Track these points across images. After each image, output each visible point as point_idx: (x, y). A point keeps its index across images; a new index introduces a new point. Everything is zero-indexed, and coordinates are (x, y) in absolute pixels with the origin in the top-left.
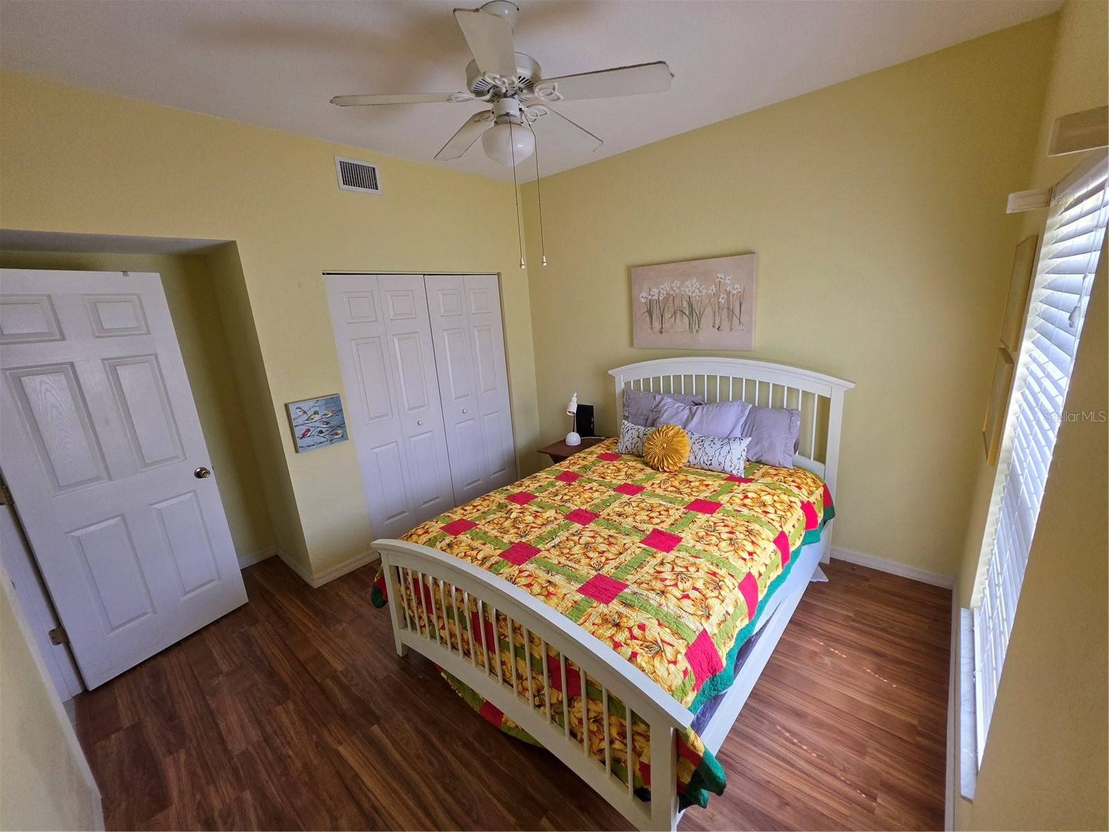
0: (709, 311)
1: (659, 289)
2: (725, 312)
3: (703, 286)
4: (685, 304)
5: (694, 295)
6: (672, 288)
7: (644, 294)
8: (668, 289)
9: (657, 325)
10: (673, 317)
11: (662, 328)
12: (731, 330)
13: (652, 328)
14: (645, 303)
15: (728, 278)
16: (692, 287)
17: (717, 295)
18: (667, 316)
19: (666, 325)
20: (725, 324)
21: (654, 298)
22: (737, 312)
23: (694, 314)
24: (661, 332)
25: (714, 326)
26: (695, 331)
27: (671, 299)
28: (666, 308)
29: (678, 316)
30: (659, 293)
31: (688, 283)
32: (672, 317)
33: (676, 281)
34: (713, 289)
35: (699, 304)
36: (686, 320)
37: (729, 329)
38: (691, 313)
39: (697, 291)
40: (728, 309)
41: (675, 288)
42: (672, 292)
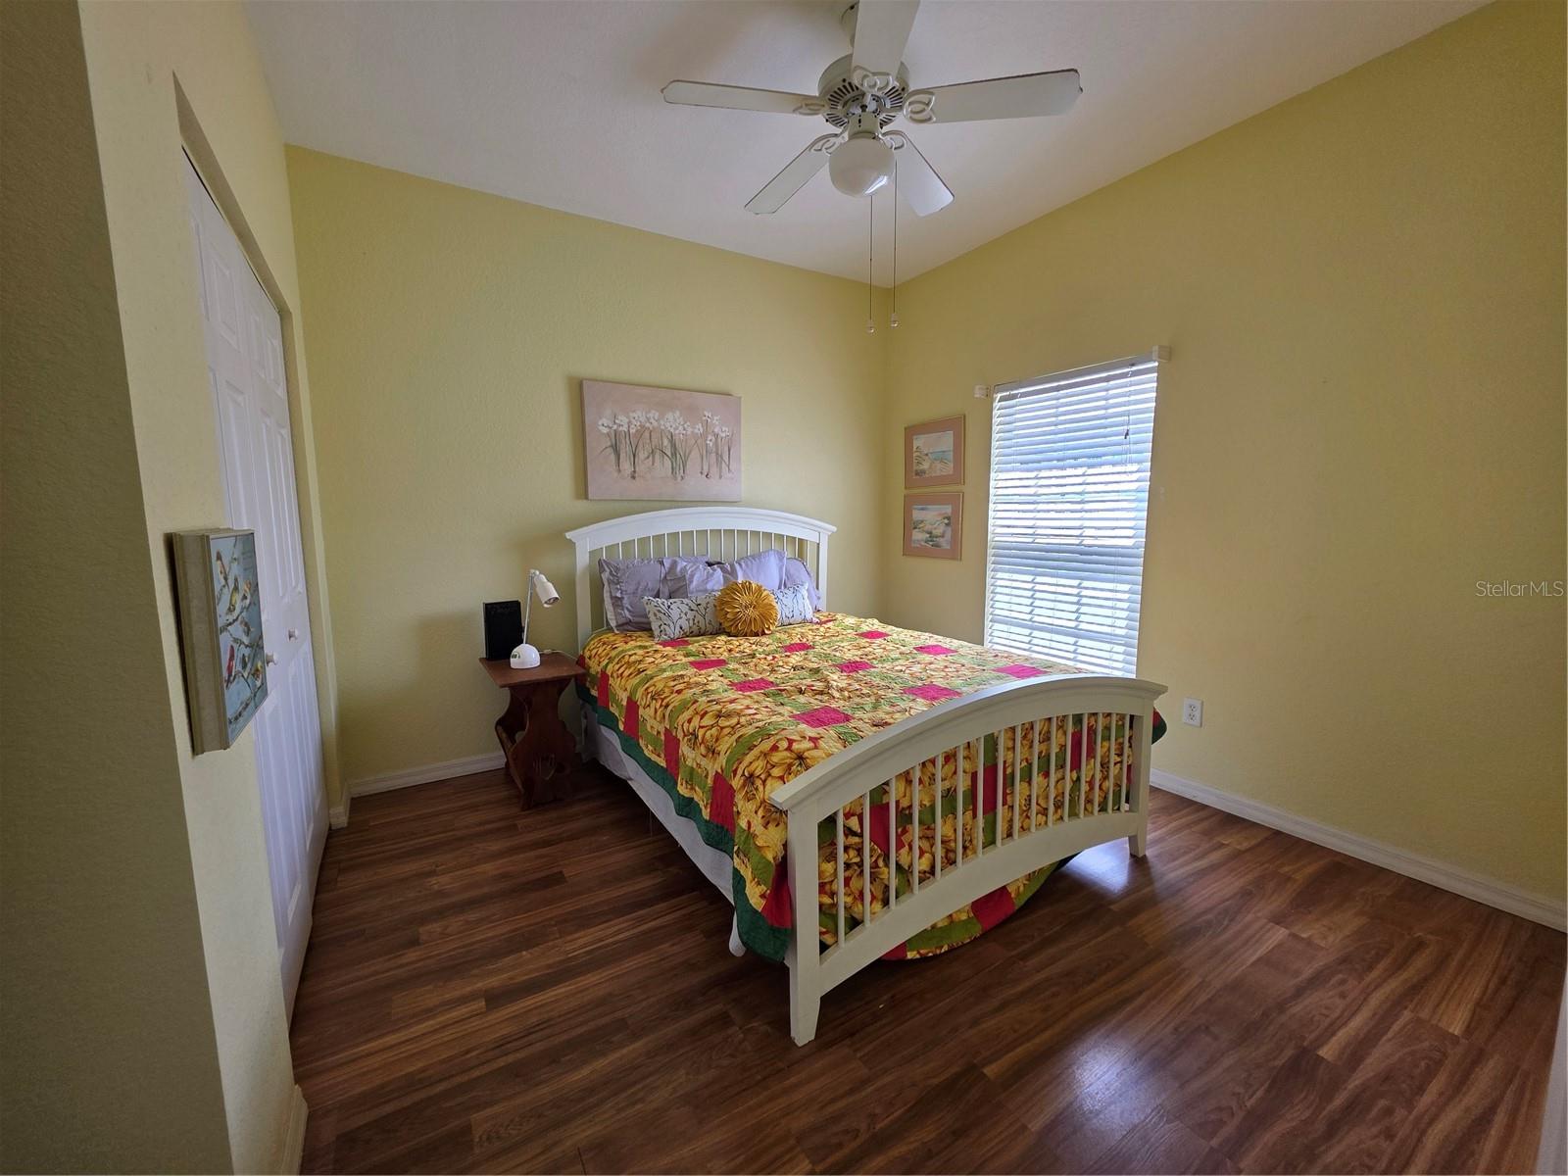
0: (695, 454)
1: (628, 417)
2: (714, 455)
3: (688, 423)
4: (666, 442)
5: (677, 432)
6: (648, 419)
7: (605, 421)
8: (643, 419)
9: (627, 467)
10: (651, 458)
11: (634, 472)
12: (721, 477)
13: (619, 471)
14: (608, 434)
15: (715, 418)
16: (673, 422)
17: (704, 436)
18: (642, 455)
19: (641, 468)
20: (714, 470)
21: (621, 428)
22: (726, 458)
23: (678, 456)
24: (633, 477)
25: (701, 473)
26: (679, 478)
27: (647, 434)
28: (640, 443)
29: (657, 456)
30: (629, 423)
31: (670, 416)
32: (648, 457)
33: (653, 412)
34: (699, 429)
35: (684, 444)
36: (668, 463)
37: (718, 477)
38: (674, 454)
39: (681, 428)
40: (717, 454)
41: (652, 420)
42: (648, 425)
